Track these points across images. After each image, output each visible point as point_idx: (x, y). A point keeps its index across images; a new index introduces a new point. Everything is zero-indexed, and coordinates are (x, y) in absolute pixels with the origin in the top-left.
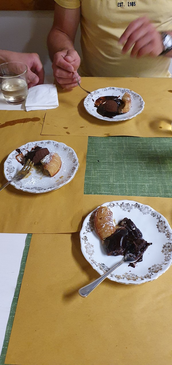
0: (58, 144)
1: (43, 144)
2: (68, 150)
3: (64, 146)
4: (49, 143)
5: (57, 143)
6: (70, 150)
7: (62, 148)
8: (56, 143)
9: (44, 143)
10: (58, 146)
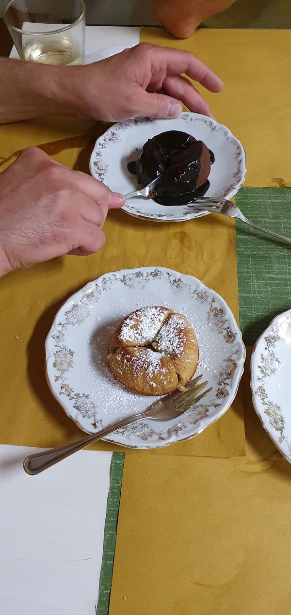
0: (179, 280)
1: (141, 277)
2: (210, 300)
3: (198, 286)
4: (156, 275)
5: (178, 275)
6: (213, 301)
7: (192, 291)
8: (176, 276)
9: (145, 275)
10: (181, 284)
